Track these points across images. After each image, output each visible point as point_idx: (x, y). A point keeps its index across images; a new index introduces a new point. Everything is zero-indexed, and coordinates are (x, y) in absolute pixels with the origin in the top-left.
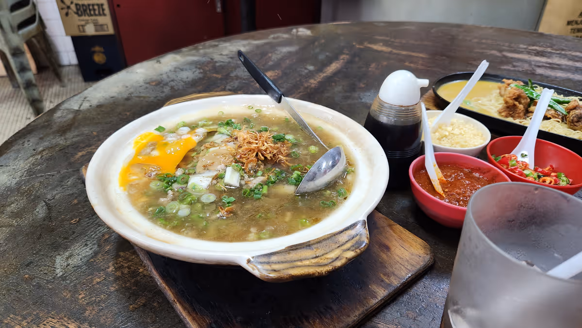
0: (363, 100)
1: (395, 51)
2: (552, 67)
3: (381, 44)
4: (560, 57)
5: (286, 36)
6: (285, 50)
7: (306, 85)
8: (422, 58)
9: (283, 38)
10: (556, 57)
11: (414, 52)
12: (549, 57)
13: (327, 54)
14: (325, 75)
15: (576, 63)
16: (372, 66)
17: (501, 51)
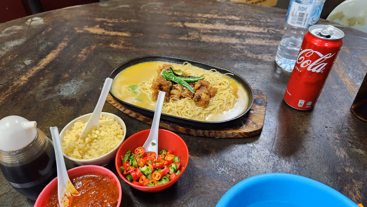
0: (61, 93)
1: (107, 33)
2: (214, 33)
3: (98, 26)
4: (221, 22)
5: (19, 28)
6: (12, 44)
7: (15, 84)
8: (125, 37)
9: (16, 30)
10: (219, 22)
11: (121, 31)
12: (213, 24)
13: (49, 43)
14: (38, 68)
15: (229, 27)
16: (82, 52)
17: (183, 22)
